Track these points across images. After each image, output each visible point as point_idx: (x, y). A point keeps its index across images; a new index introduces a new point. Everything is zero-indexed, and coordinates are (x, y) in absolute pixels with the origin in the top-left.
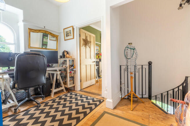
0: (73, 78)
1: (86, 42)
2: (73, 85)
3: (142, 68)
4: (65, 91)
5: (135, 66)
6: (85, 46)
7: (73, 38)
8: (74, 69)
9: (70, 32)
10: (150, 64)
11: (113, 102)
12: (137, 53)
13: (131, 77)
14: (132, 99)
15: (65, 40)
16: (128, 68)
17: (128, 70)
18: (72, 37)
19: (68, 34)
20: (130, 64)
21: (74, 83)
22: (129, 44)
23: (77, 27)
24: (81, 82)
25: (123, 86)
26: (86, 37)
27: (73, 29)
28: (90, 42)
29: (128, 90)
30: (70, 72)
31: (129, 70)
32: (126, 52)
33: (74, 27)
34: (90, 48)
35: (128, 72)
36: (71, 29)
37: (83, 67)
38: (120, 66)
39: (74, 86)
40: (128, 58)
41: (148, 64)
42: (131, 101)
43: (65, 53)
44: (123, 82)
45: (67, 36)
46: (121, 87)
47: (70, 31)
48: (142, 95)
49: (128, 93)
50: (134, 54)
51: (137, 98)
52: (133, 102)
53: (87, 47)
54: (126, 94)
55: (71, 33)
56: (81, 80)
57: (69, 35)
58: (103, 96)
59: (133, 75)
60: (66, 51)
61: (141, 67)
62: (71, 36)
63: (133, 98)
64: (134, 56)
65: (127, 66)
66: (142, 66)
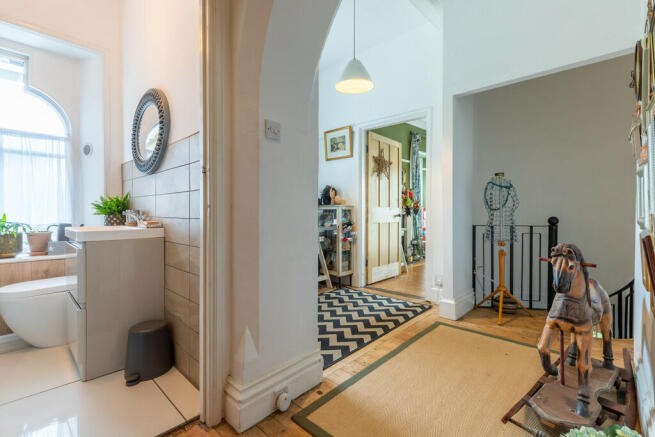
0: (348, 254)
1: (381, 165)
2: (349, 273)
3: (531, 234)
4: (330, 284)
5: (512, 228)
6: (379, 176)
7: (352, 155)
8: (353, 233)
9: (341, 140)
10: (553, 223)
11: (456, 305)
12: (515, 195)
13: (502, 253)
14: (501, 305)
15: (328, 160)
16: (492, 233)
17: (492, 237)
18: (348, 153)
19: (337, 144)
20: (498, 223)
21: (349, 268)
22: (496, 175)
23: (360, 130)
24: (367, 265)
25: (479, 273)
26: (381, 151)
27: (352, 133)
28: (390, 163)
29: (492, 283)
30: (345, 240)
31: (496, 236)
32: (488, 192)
33: (354, 129)
34: (389, 178)
35: (492, 242)
36: (346, 133)
37: (373, 229)
38: (474, 227)
39: (351, 276)
40: (494, 207)
41: (548, 224)
42: (498, 311)
43: (332, 194)
44: (479, 263)
45: (334, 148)
46: (474, 276)
47: (344, 137)
48: (531, 301)
49: (492, 291)
50: (510, 200)
51: (515, 303)
52: (503, 312)
53: (383, 175)
54: (488, 292)
55: (344, 143)
56: (367, 262)
57: (338, 149)
58: (426, 299)
59: (506, 249)
60: (334, 189)
61: (528, 230)
62: (345, 149)
63: (504, 303)
64: (510, 203)
65: (492, 227)
66: (531, 227)
